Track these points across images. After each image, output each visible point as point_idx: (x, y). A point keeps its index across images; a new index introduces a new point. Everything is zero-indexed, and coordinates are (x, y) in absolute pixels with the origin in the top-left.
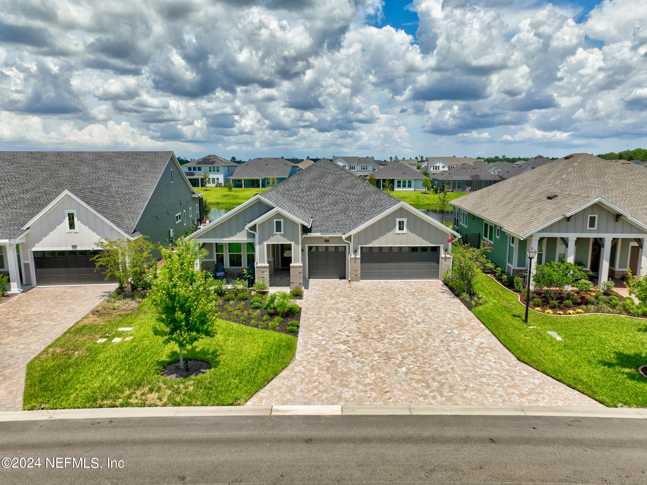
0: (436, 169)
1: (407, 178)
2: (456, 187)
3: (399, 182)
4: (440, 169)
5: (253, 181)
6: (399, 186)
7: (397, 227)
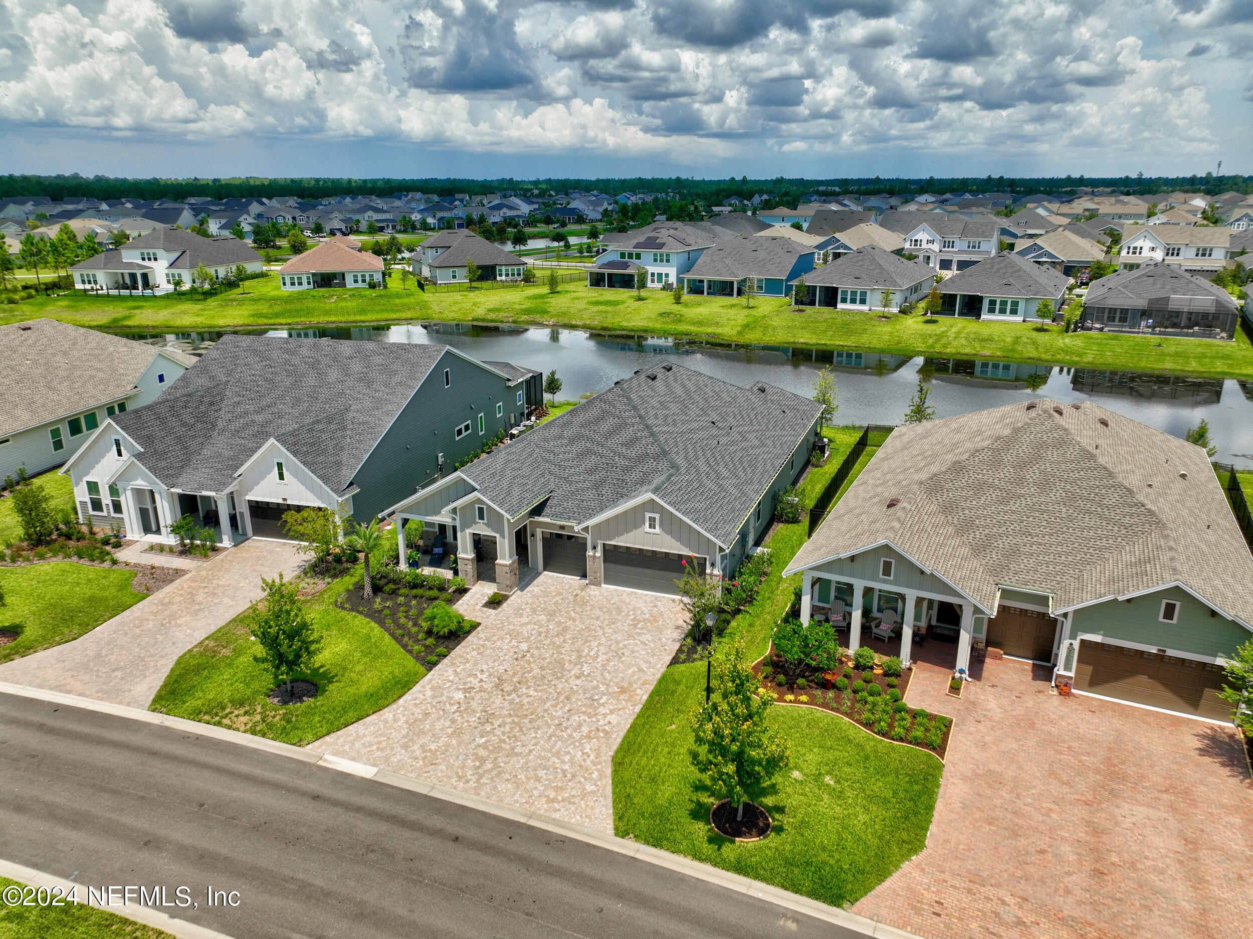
0: (1134, 253)
1: (1010, 297)
2: (1117, 319)
3: (992, 303)
4: (1143, 255)
5: (724, 283)
6: (992, 310)
7: (647, 524)
